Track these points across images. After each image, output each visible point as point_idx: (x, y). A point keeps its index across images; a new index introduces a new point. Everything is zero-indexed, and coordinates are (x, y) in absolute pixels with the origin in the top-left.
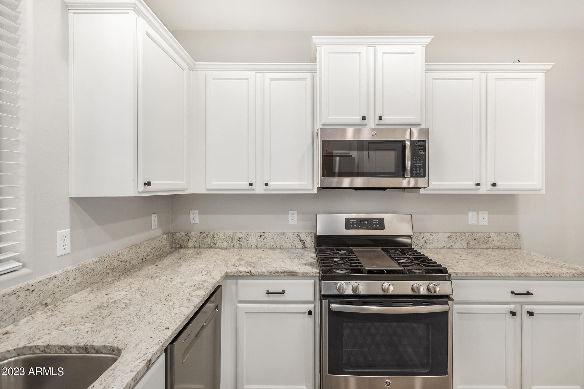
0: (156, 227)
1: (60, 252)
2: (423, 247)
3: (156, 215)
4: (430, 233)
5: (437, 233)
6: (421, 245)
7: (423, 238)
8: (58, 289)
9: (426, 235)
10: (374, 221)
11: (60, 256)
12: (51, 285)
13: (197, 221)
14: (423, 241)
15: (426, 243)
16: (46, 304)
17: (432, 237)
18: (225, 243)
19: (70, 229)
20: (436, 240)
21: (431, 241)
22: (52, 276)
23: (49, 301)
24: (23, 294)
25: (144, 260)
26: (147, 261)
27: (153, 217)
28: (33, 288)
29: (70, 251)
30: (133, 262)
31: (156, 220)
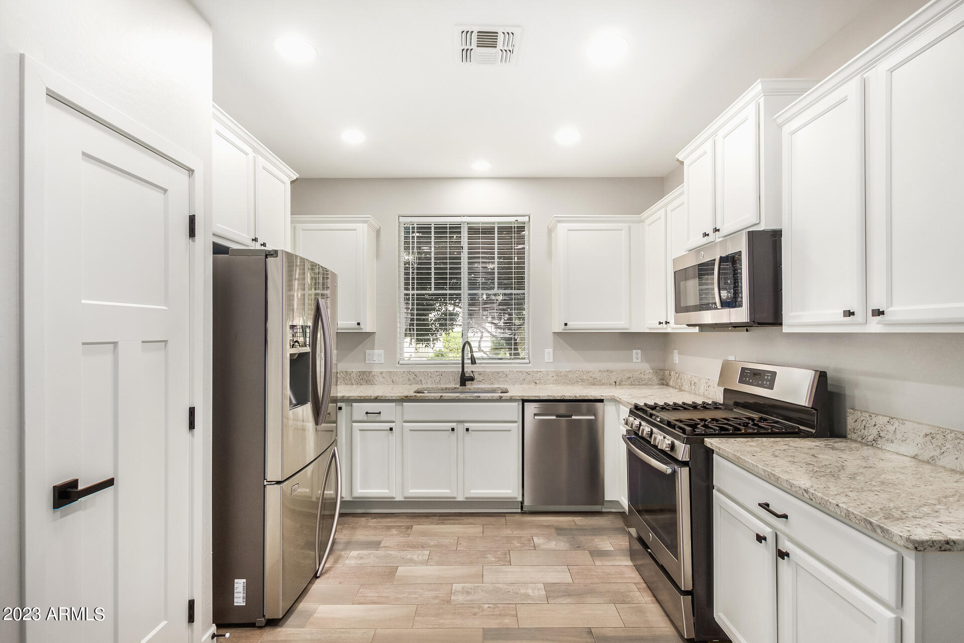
0: (639, 360)
1: (546, 360)
2: (875, 444)
3: (640, 351)
4: (888, 418)
5: (903, 421)
6: (871, 438)
7: (875, 425)
8: (542, 378)
9: (881, 420)
10: (766, 375)
11: (546, 362)
12: (539, 374)
13: (677, 362)
14: (874, 432)
15: (880, 436)
17: (891, 428)
18: (687, 386)
19: (552, 350)
20: (899, 436)
21: (890, 436)
22: (539, 370)
23: (537, 382)
24: (525, 374)
25: (617, 383)
26: (620, 384)
27: (634, 351)
28: (529, 373)
29: (552, 361)
30: (603, 381)
31: (640, 355)
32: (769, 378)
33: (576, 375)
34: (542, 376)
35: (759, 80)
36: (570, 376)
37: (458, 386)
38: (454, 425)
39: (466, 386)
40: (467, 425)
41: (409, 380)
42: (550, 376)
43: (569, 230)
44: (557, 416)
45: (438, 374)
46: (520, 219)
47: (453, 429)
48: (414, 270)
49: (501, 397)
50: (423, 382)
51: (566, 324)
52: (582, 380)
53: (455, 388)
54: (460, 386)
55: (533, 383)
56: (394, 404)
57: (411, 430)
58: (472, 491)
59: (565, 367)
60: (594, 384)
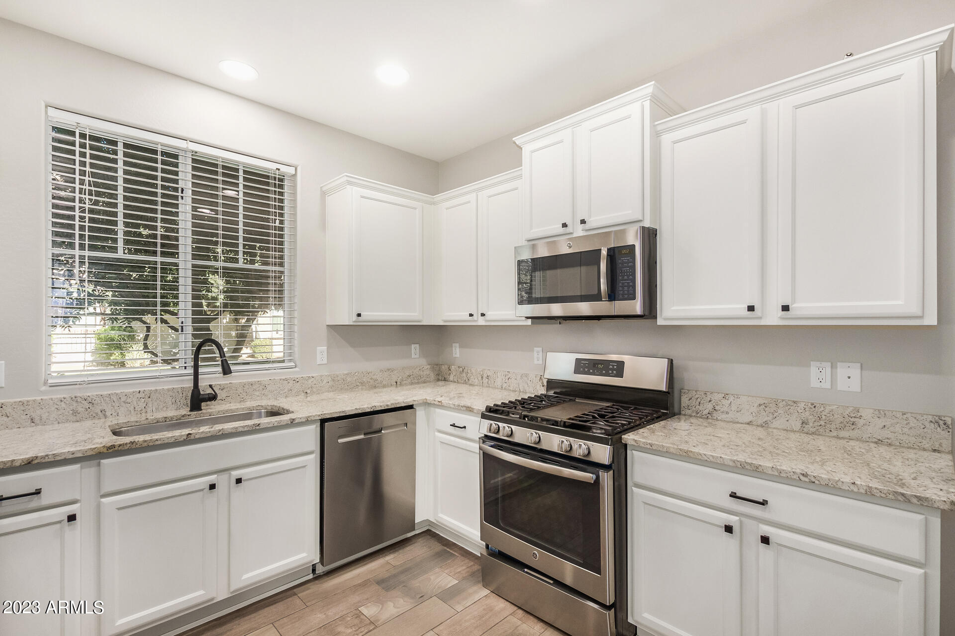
0: (417, 356)
1: (319, 362)
2: (710, 417)
3: (417, 346)
4: (723, 394)
5: (737, 396)
6: (706, 412)
7: (710, 401)
8: (315, 386)
9: (717, 397)
10: (611, 365)
11: (319, 365)
12: (310, 381)
13: (458, 355)
14: (710, 407)
15: (715, 410)
16: (306, 392)
17: (726, 402)
18: (476, 380)
19: (326, 347)
20: (734, 408)
21: (725, 409)
22: (310, 376)
23: (308, 391)
24: (291, 382)
25: (398, 383)
26: (401, 385)
27: (413, 346)
28: (297, 380)
29: (326, 363)
30: (384, 382)
31: (418, 351)
32: (615, 367)
33: (356, 378)
34: (315, 382)
35: (653, 82)
36: (349, 379)
37: (185, 411)
38: (212, 479)
39: (201, 410)
40: (236, 474)
41: (75, 413)
42: (325, 382)
43: (362, 197)
44: (365, 434)
45: (142, 395)
46: (284, 169)
47: (212, 487)
48: (84, 211)
49: (294, 419)
50: (108, 414)
51: (359, 315)
52: (362, 384)
53: (183, 416)
54: (191, 411)
55: (303, 394)
56: (77, 467)
57: (119, 509)
58: (245, 577)
59: (342, 369)
60: (375, 387)
